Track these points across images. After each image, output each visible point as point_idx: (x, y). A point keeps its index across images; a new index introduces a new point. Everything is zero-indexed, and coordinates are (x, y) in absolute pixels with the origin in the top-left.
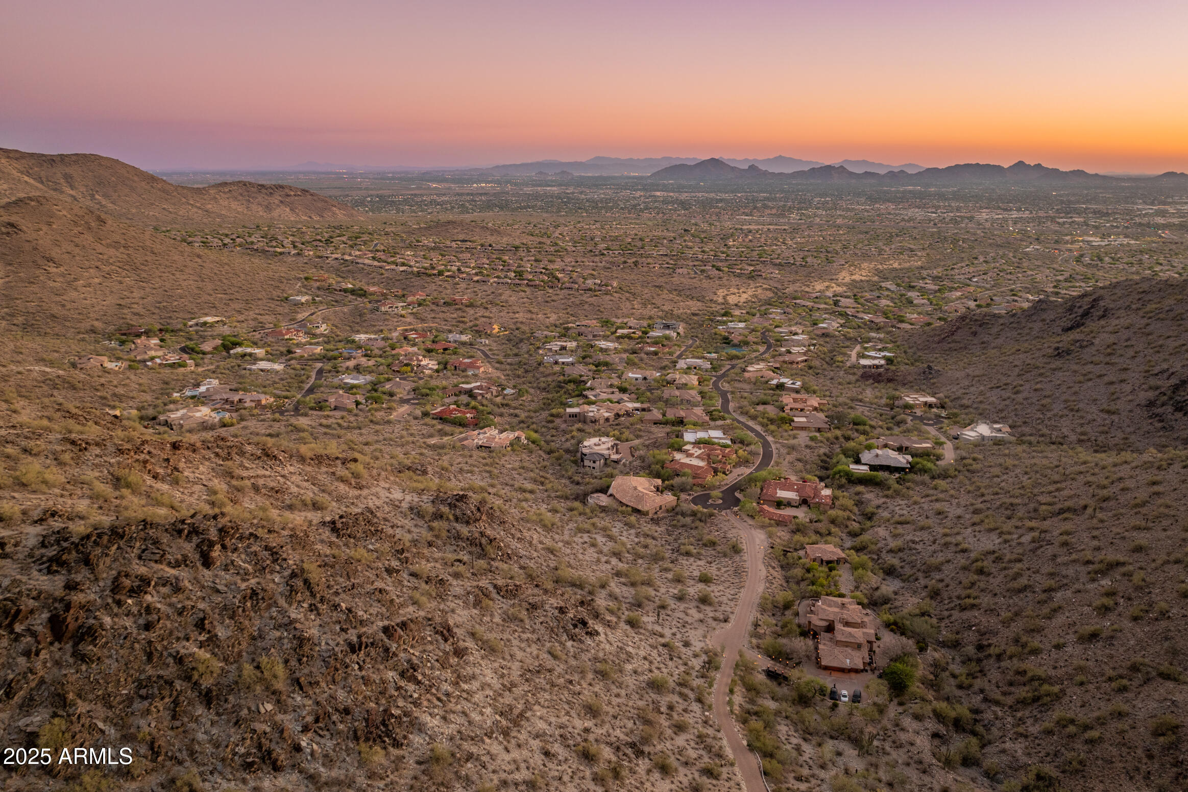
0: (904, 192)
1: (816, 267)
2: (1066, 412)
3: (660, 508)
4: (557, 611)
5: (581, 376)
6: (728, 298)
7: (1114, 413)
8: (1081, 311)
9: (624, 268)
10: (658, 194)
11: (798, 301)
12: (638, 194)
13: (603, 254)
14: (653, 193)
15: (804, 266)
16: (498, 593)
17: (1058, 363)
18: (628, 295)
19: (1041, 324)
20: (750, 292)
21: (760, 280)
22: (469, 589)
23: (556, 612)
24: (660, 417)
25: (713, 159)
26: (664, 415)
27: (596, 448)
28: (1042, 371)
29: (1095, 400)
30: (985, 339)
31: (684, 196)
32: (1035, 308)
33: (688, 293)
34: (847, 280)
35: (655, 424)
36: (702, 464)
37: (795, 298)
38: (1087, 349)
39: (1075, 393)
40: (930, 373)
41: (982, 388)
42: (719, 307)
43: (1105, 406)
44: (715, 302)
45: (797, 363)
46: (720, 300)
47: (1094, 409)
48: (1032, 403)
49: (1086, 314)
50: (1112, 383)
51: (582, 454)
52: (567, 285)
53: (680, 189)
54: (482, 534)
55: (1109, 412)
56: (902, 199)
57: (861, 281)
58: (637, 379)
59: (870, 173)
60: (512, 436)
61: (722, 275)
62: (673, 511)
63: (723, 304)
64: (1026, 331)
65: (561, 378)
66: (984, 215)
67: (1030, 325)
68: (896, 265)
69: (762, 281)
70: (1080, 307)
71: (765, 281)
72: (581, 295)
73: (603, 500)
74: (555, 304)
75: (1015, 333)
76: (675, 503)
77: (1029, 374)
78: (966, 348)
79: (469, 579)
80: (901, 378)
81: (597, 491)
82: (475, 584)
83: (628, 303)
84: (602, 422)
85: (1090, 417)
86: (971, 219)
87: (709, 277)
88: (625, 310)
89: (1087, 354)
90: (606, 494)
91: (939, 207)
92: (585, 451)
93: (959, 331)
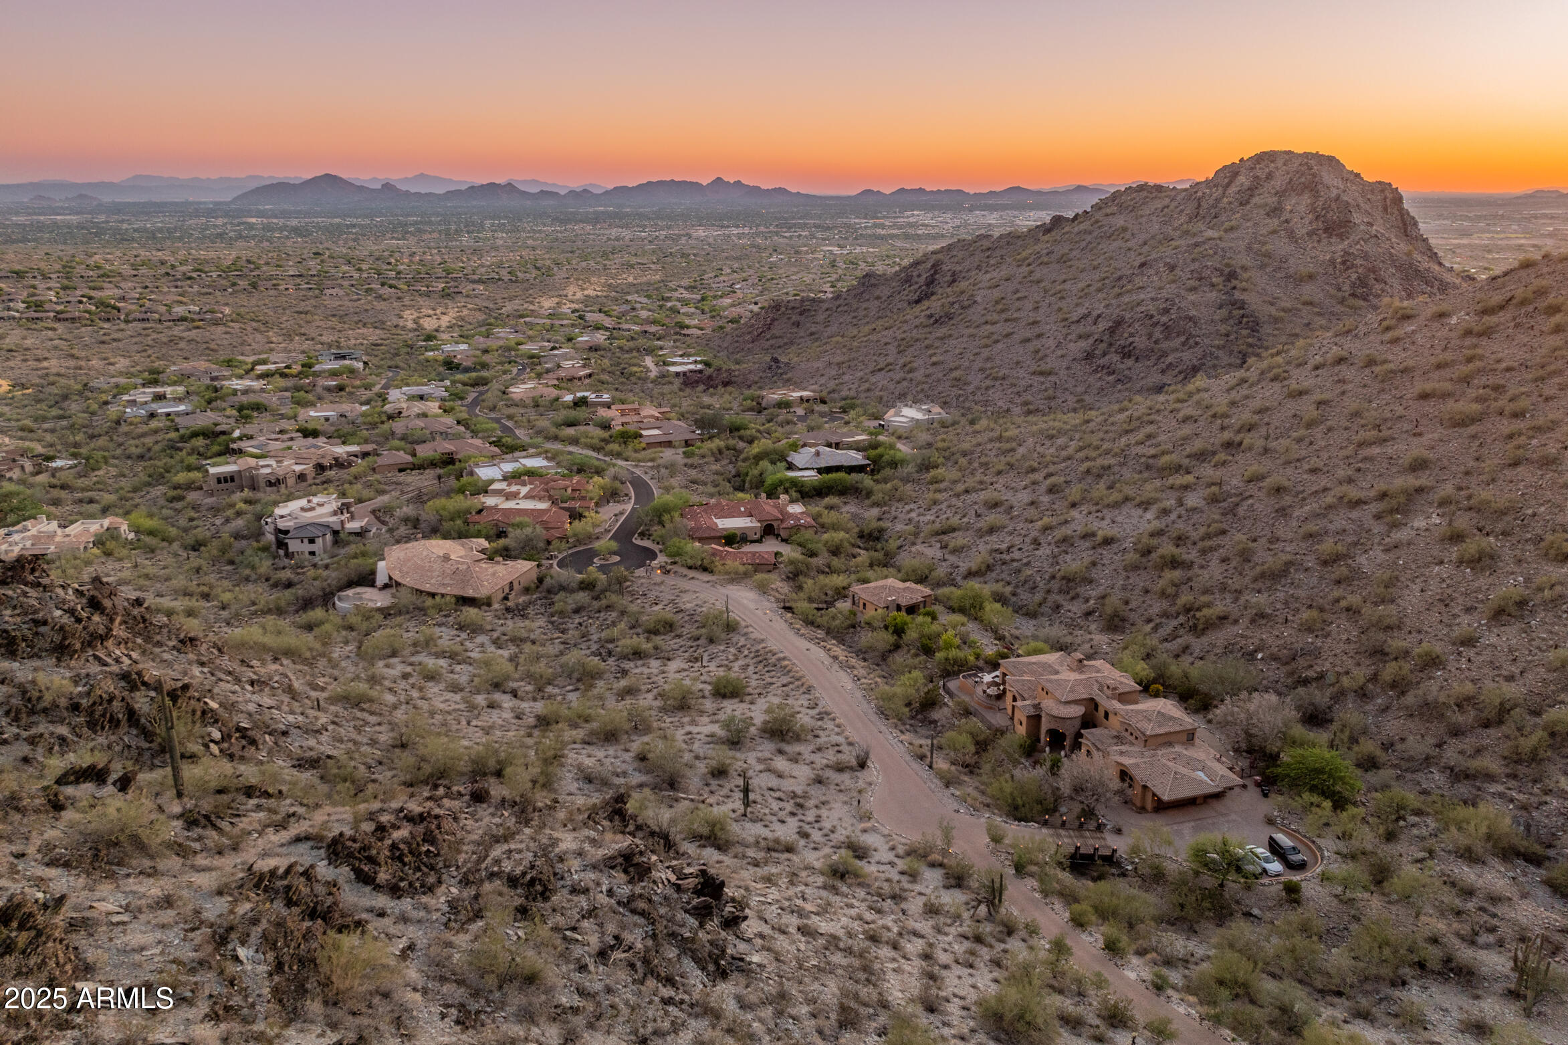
0: (595, 213)
1: (532, 281)
2: (988, 382)
3: (511, 589)
4: (621, 877)
5: (216, 425)
6: (421, 321)
7: (1050, 374)
8: (922, 280)
9: (234, 292)
10: (253, 220)
11: (527, 319)
12: (220, 221)
13: (190, 278)
14: (244, 220)
15: (516, 281)
16: (364, 879)
17: (942, 331)
18: (254, 324)
19: (877, 303)
20: (452, 313)
21: (459, 298)
22: (215, 909)
23: (619, 880)
24: (409, 458)
25: (327, 175)
26: (414, 455)
27: (309, 514)
28: (927, 342)
29: (1018, 363)
30: (813, 329)
31: (294, 222)
32: (864, 284)
33: (356, 319)
34: (579, 295)
35: (401, 470)
36: (543, 505)
37: (521, 316)
38: (972, 310)
39: (988, 359)
40: (779, 367)
41: (860, 374)
42: (411, 335)
43: (1034, 368)
44: (404, 328)
45: (580, 379)
46: (410, 325)
47: (1022, 373)
48: (939, 380)
49: (931, 282)
50: (1028, 340)
51: (278, 531)
52: (138, 316)
53: (284, 214)
54: (133, 681)
55: (1042, 373)
56: (596, 219)
57: (597, 296)
58: (327, 419)
59: (547, 192)
60: (95, 527)
61: (400, 294)
62: (540, 587)
63: (415, 330)
64: (862, 313)
65: (173, 435)
66: (701, 232)
67: (864, 305)
68: (631, 279)
69: (464, 300)
70: (919, 276)
71: (468, 300)
72: (169, 328)
73: (374, 598)
74: (120, 345)
75: (848, 318)
76: (534, 576)
77: (912, 349)
78: (792, 343)
79: (182, 850)
80: (739, 379)
81: (351, 584)
82: (230, 866)
83: (258, 336)
84: (291, 481)
85: (1023, 383)
86: (689, 236)
87: (380, 297)
88: (254, 346)
89: (975, 314)
90: (372, 584)
91: (645, 226)
92: (282, 524)
93: (776, 323)
